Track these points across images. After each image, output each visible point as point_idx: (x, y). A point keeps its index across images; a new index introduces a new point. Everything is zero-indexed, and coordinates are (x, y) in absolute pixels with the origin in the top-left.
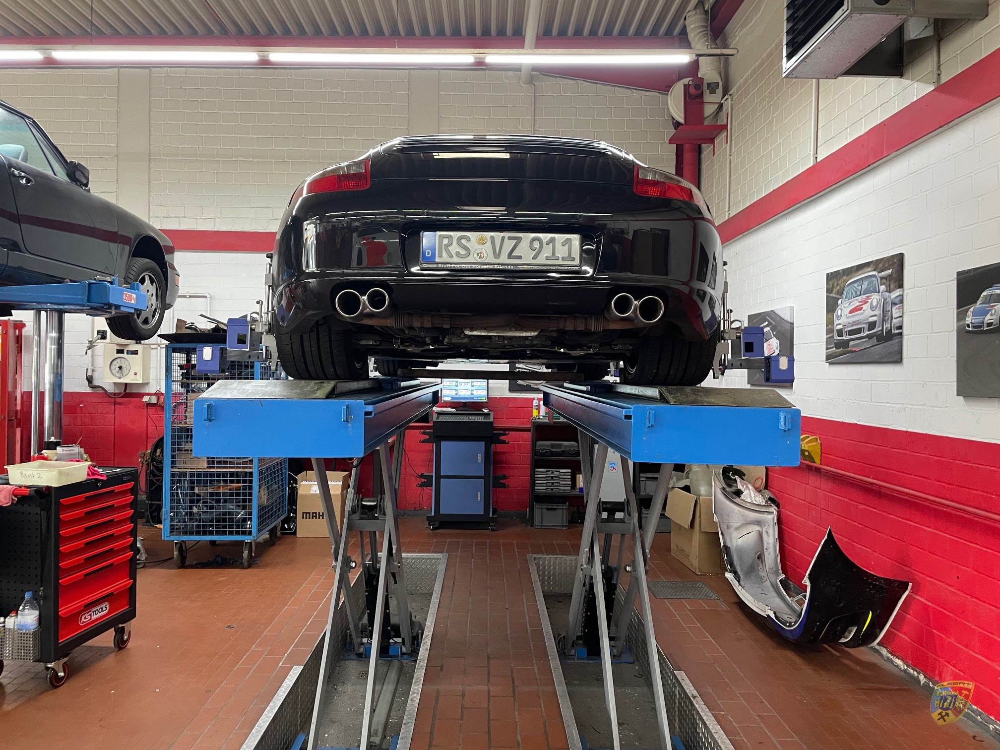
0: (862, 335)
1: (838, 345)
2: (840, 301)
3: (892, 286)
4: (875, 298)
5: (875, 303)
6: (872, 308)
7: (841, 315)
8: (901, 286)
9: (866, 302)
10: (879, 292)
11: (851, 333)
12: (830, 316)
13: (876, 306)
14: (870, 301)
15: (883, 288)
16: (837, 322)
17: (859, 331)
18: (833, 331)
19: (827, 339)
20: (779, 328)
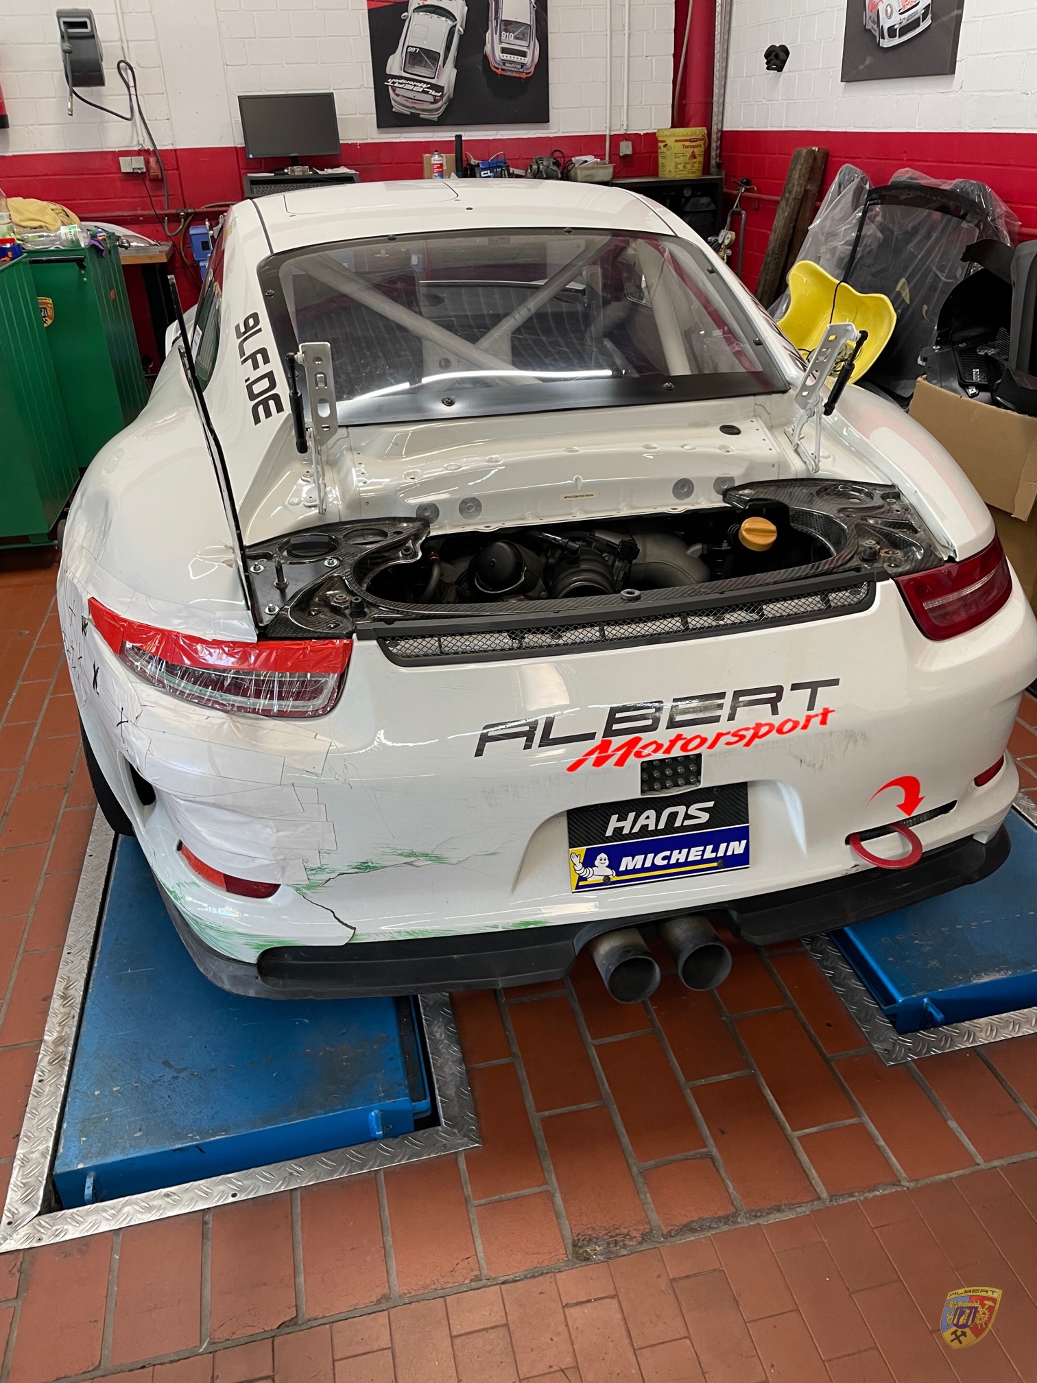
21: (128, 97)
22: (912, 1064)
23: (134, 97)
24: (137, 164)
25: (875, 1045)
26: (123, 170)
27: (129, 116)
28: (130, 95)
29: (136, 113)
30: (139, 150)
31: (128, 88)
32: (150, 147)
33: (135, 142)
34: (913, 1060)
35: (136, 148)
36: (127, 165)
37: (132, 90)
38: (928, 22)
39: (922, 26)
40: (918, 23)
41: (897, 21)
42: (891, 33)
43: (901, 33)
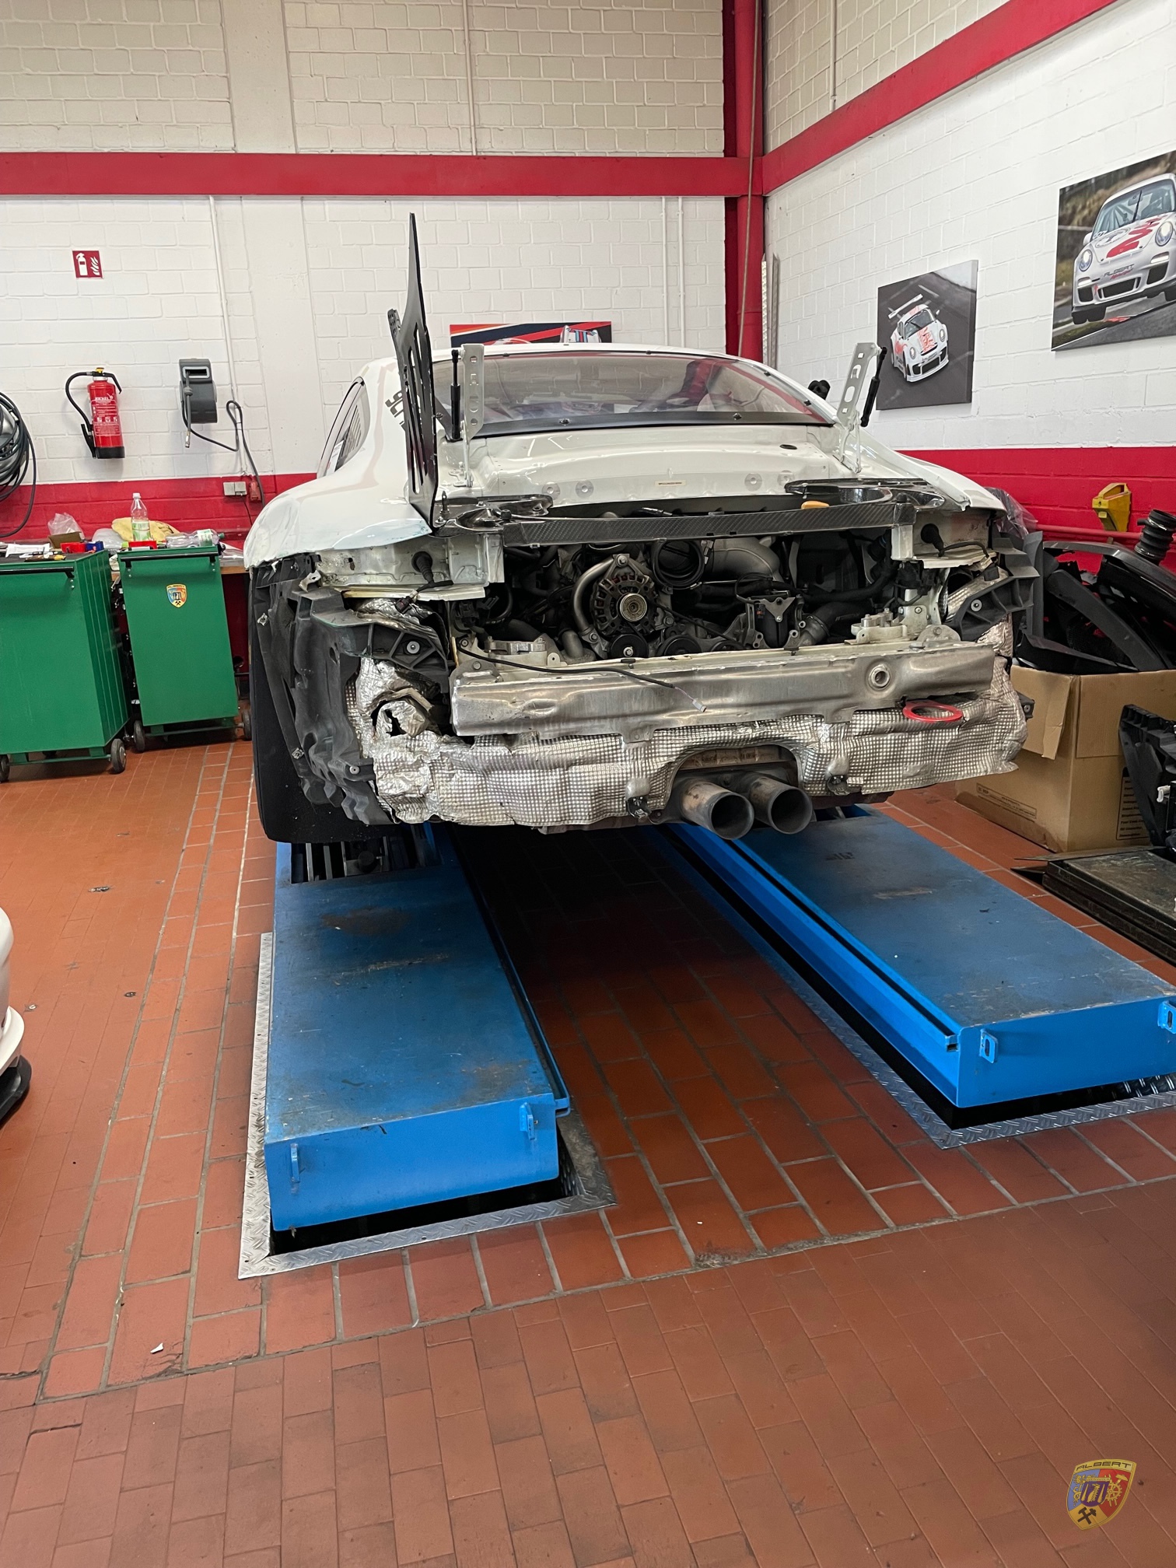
0: (1132, 292)
1: (1079, 316)
2: (1088, 237)
4: (1167, 222)
5: (1166, 230)
6: (1160, 241)
7: (1090, 262)
9: (1145, 232)
11: (1110, 290)
12: (1064, 266)
13: (1170, 237)
14: (1155, 228)
16: (1080, 275)
17: (1125, 286)
18: (1071, 293)
19: (1056, 309)
20: (947, 302)
21: (235, 431)
22: (963, 1148)
23: (240, 432)
24: (241, 488)
25: (932, 1137)
26: (226, 494)
27: (235, 448)
28: (237, 430)
29: (241, 445)
30: (242, 476)
31: (235, 424)
32: (250, 472)
33: (238, 469)
34: (963, 1145)
35: (239, 475)
36: (229, 489)
37: (239, 426)
38: (946, 361)
39: (942, 364)
40: (935, 363)
41: (919, 360)
42: (916, 369)
43: (926, 368)
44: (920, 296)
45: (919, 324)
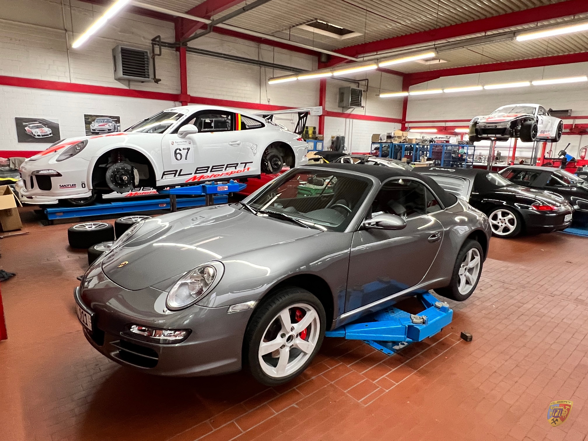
0: (105, 131)
1: (93, 133)
2: (93, 122)
3: (117, 123)
4: (110, 124)
5: (110, 125)
6: (109, 126)
7: (94, 126)
8: (120, 123)
9: (106, 124)
10: (112, 123)
11: (99, 130)
12: (87, 125)
13: (111, 126)
14: (108, 125)
15: (113, 122)
16: (91, 127)
17: (104, 130)
18: (90, 129)
20: (50, 125)
38: (52, 135)
39: (50, 136)
40: (48, 135)
41: (40, 134)
42: (39, 136)
43: (42, 136)
44: (38, 122)
45: (38, 127)
